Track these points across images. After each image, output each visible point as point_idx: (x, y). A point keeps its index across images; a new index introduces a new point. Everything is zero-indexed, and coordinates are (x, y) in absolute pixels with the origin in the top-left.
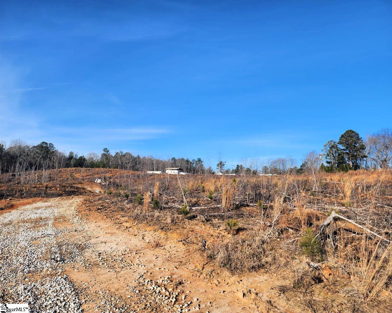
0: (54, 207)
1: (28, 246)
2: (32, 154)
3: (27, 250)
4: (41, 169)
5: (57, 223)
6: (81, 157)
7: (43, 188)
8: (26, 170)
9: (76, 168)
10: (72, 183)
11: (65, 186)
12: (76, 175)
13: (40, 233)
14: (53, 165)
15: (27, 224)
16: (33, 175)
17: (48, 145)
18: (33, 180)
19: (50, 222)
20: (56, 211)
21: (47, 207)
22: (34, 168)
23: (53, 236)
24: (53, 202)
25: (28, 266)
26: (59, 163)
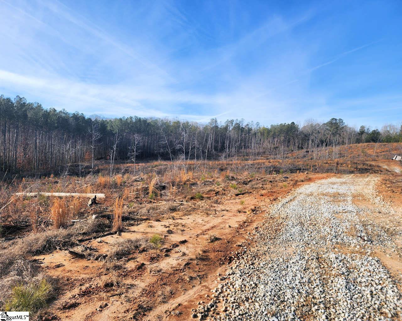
0: (349, 183)
1: (332, 219)
2: (323, 131)
3: (332, 222)
4: (331, 145)
5: (356, 201)
6: (374, 130)
7: (334, 165)
8: (318, 146)
9: (368, 143)
10: (364, 160)
11: (356, 163)
12: (368, 151)
13: (341, 208)
14: (343, 141)
15: (326, 198)
16: (324, 151)
17: (338, 121)
18: (324, 156)
19: (348, 199)
20: (352, 188)
21: (342, 183)
22: (324, 144)
23: (355, 214)
24: (346, 179)
25: (335, 237)
26: (349, 138)
